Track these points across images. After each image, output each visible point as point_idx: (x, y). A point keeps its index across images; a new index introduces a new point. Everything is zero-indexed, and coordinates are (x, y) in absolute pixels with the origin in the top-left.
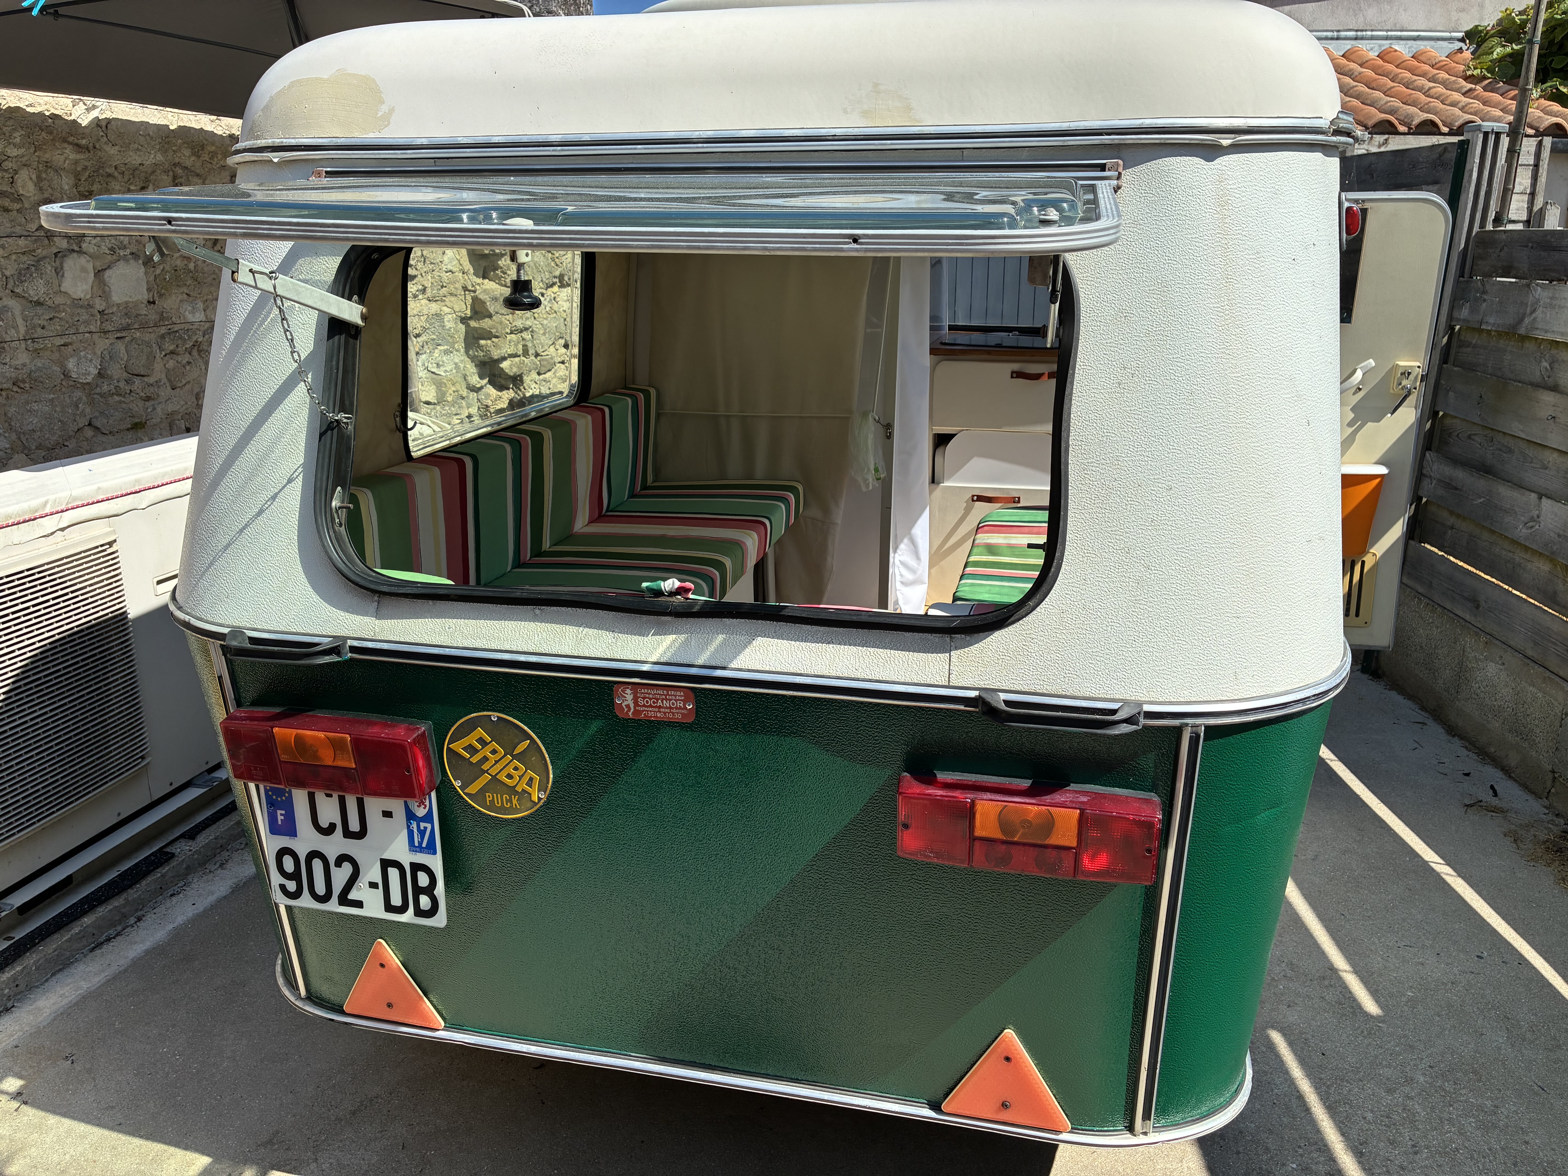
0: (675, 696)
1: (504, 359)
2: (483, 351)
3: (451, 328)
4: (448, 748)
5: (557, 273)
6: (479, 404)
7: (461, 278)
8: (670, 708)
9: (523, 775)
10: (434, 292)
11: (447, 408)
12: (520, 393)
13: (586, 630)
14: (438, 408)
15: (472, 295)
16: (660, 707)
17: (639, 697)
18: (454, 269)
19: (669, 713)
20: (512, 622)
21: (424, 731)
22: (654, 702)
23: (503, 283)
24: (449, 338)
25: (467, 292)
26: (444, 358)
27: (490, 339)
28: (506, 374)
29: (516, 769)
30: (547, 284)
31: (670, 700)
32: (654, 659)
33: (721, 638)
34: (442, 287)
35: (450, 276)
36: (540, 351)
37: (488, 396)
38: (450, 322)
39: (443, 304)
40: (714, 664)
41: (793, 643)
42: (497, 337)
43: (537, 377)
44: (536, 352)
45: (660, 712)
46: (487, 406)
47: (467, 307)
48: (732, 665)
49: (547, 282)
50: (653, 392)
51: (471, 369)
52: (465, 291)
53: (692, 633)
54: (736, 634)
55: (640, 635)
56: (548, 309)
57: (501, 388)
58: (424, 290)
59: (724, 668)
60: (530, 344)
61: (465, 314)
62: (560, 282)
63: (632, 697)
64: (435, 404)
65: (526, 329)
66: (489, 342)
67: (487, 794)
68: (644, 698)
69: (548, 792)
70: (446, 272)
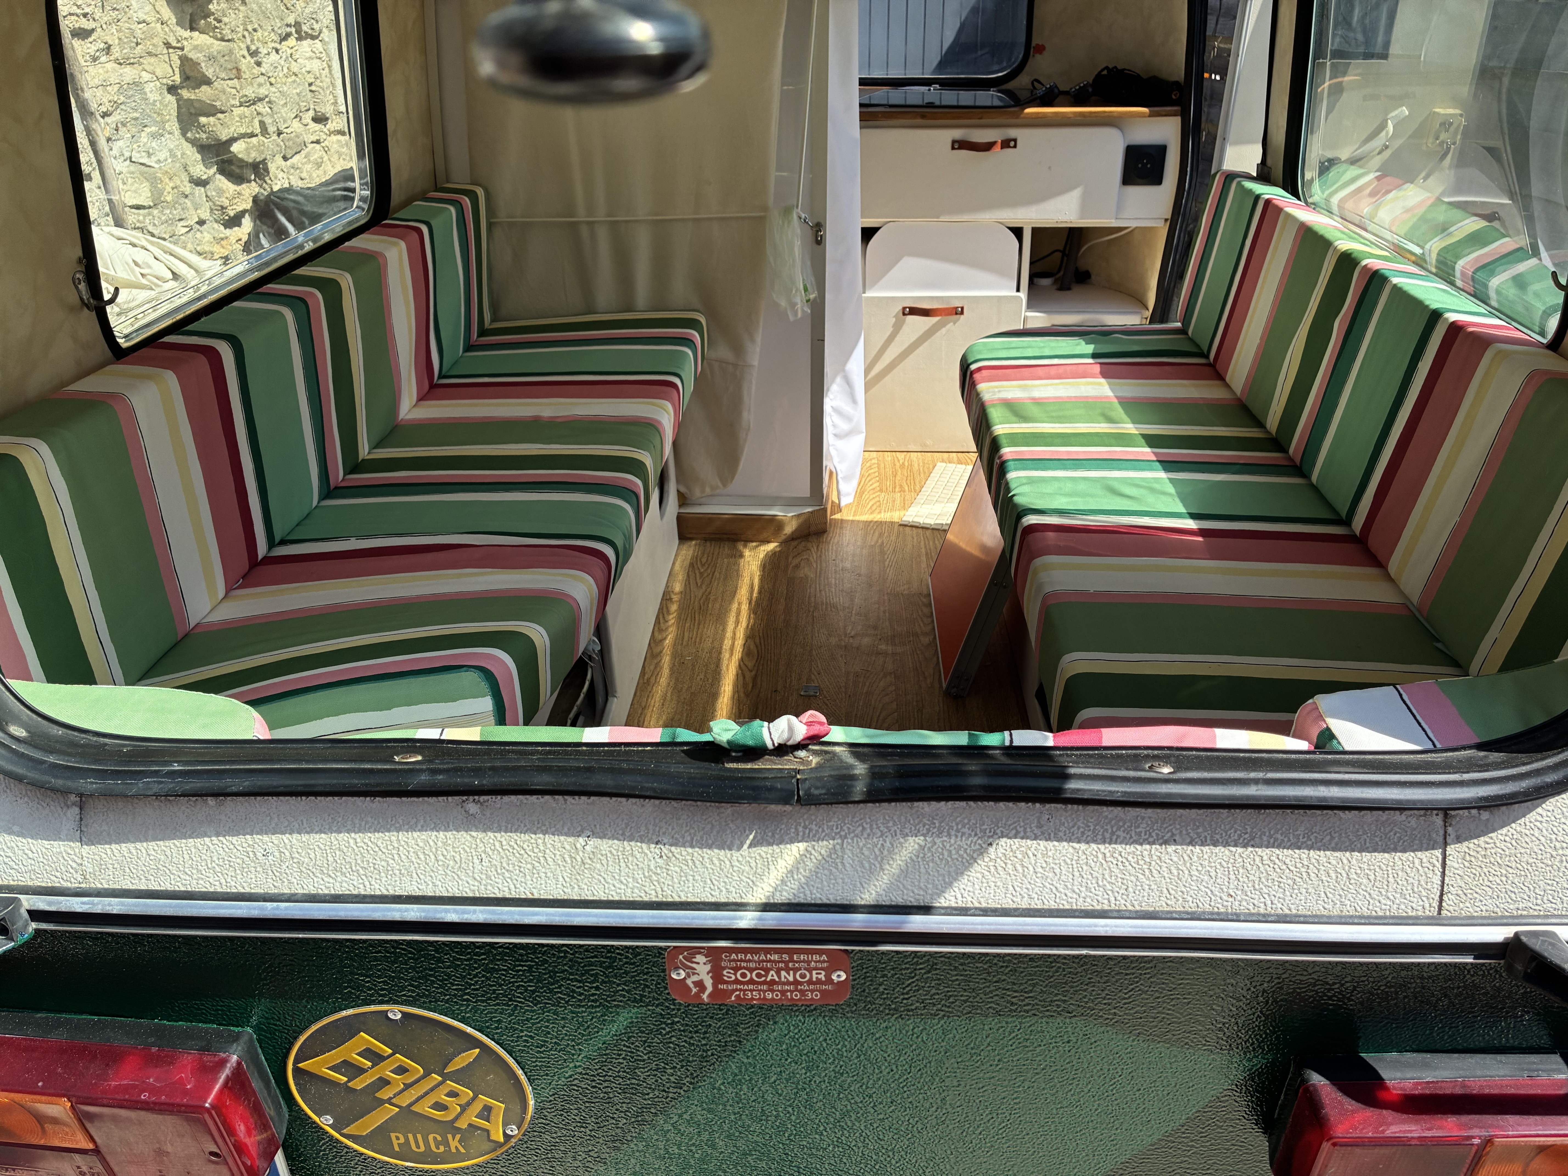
0: (808, 962)
1: (233, 140)
2: (205, 132)
3: (155, 101)
4: (297, 1071)
5: (291, 20)
6: (211, 203)
7: (160, 30)
8: (796, 982)
9: (469, 1104)
10: (125, 51)
11: (168, 212)
12: (267, 187)
13: (593, 842)
14: (155, 212)
15: (180, 53)
16: (773, 982)
17: (724, 968)
18: (149, 19)
19: (792, 992)
20: (415, 834)
21: (239, 1063)
22: (759, 975)
23: (219, 36)
24: (155, 116)
25: (171, 50)
26: (154, 144)
27: (214, 115)
28: (241, 160)
29: (453, 1094)
30: (280, 35)
31: (795, 970)
32: (759, 896)
33: (912, 844)
34: (137, 44)
35: (145, 29)
36: (282, 127)
37: (220, 192)
38: (154, 92)
39: (141, 68)
40: (900, 901)
41: (1083, 846)
42: (223, 112)
43: (283, 163)
44: (278, 129)
45: (773, 991)
46: (223, 208)
47: (174, 71)
48: (942, 900)
49: (280, 32)
50: (480, 192)
51: (193, 155)
52: (167, 48)
53: (843, 838)
54: (949, 835)
55: (721, 847)
56: (285, 70)
57: (238, 179)
58: (108, 49)
59: (926, 910)
60: (268, 120)
61: (173, 81)
62: (297, 32)
63: (708, 967)
64: (150, 207)
65: (260, 100)
66: (212, 119)
67: (393, 1135)
68: (736, 969)
69: (525, 1126)
70: (139, 23)
